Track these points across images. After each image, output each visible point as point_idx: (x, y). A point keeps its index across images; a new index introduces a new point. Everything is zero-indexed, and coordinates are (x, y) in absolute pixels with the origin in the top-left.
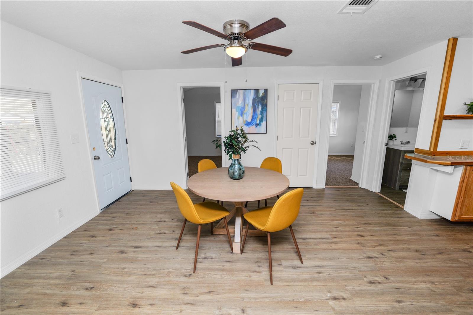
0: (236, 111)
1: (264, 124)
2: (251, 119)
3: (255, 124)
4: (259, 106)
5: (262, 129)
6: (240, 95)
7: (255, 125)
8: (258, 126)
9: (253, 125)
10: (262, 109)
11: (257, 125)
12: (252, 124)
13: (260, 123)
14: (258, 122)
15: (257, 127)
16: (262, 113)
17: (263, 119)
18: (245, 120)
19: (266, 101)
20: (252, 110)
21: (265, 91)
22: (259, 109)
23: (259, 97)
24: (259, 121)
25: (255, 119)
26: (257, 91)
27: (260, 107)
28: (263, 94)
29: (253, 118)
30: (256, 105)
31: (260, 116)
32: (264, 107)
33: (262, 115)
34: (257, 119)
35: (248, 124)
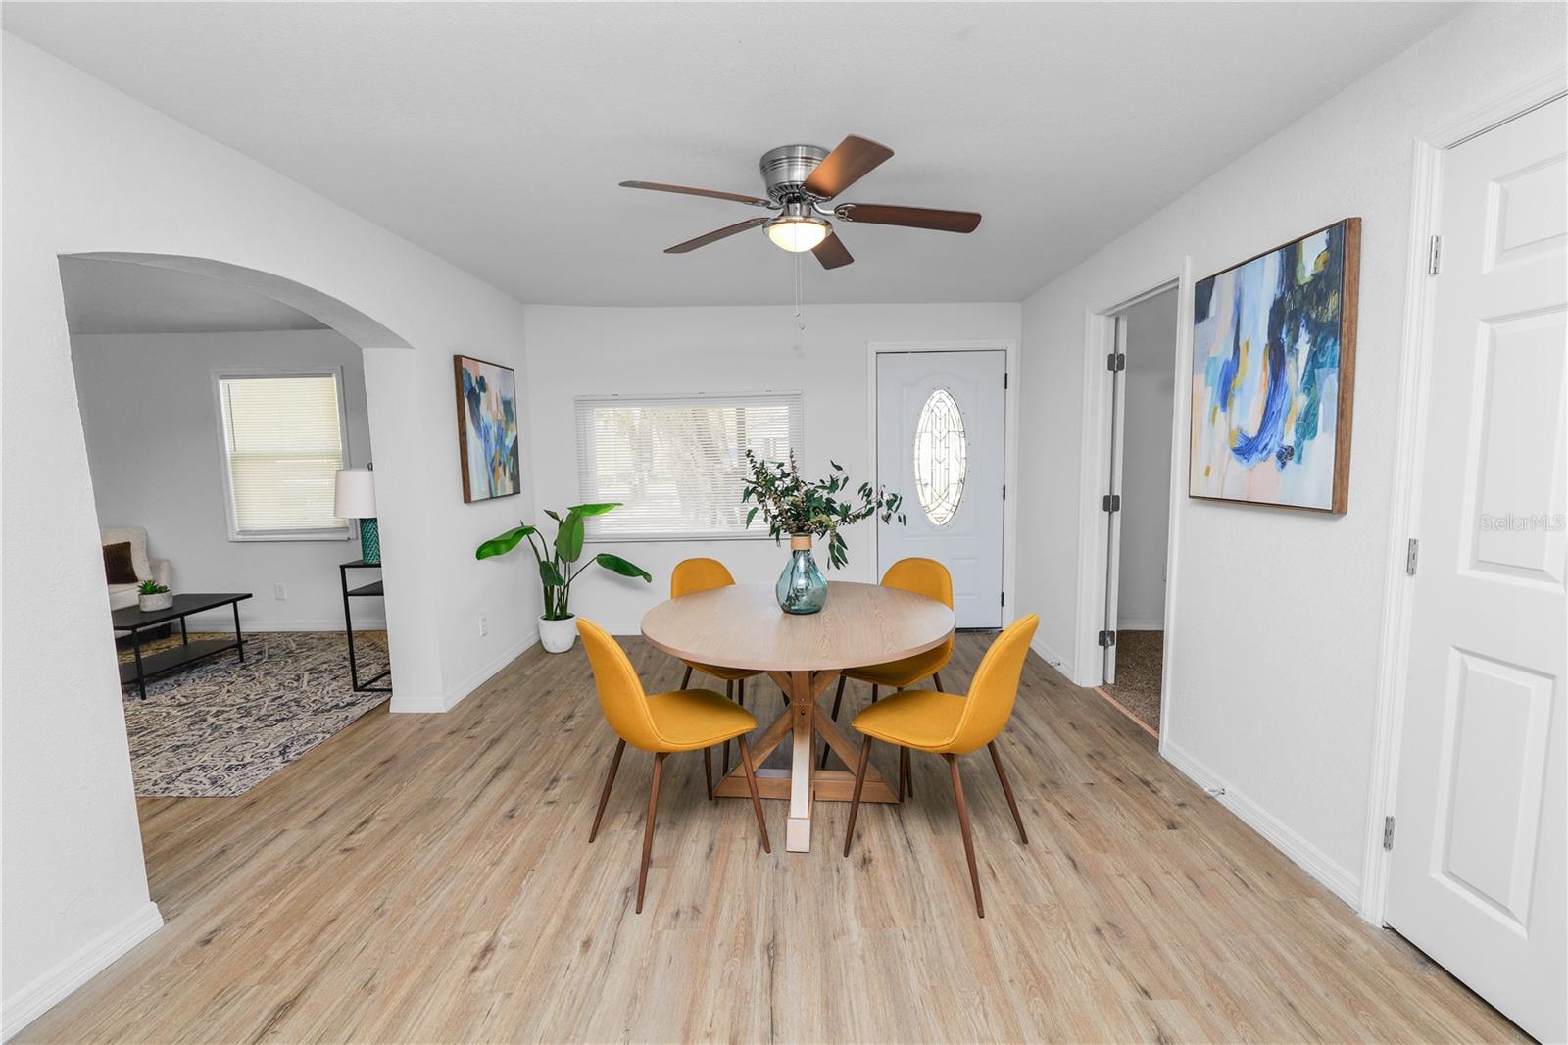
0: (1206, 385)
1: (1321, 448)
2: (1261, 418)
3: (1277, 449)
4: (1295, 340)
5: (1312, 478)
6: (1221, 303)
7: (1273, 455)
8: (1291, 464)
9: (1269, 453)
10: (1314, 359)
11: (1285, 455)
12: (1261, 447)
13: (1299, 443)
14: (1290, 439)
15: (1283, 464)
16: (1310, 383)
17: (1315, 415)
18: (1234, 427)
19: (1333, 301)
20: (1265, 369)
21: (1329, 243)
22: (1297, 360)
23: (1302, 283)
24: (1296, 432)
25: (1276, 422)
26: (1290, 252)
27: (1304, 346)
28: (1322, 260)
29: (1268, 416)
30: (1283, 336)
31: (1301, 402)
32: (1325, 339)
33: (1309, 395)
34: (1285, 421)
35: (1246, 449)
